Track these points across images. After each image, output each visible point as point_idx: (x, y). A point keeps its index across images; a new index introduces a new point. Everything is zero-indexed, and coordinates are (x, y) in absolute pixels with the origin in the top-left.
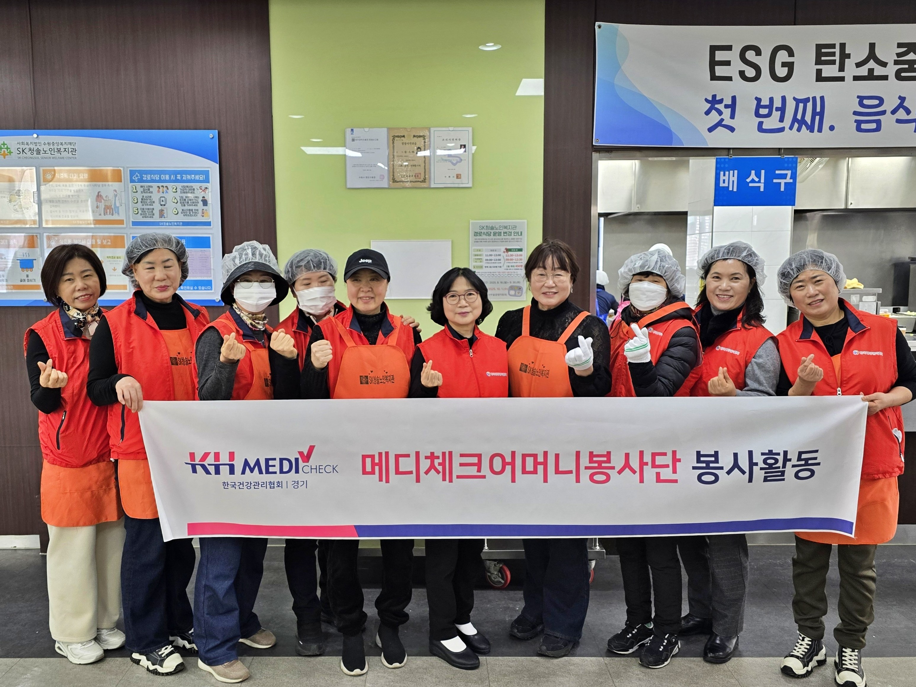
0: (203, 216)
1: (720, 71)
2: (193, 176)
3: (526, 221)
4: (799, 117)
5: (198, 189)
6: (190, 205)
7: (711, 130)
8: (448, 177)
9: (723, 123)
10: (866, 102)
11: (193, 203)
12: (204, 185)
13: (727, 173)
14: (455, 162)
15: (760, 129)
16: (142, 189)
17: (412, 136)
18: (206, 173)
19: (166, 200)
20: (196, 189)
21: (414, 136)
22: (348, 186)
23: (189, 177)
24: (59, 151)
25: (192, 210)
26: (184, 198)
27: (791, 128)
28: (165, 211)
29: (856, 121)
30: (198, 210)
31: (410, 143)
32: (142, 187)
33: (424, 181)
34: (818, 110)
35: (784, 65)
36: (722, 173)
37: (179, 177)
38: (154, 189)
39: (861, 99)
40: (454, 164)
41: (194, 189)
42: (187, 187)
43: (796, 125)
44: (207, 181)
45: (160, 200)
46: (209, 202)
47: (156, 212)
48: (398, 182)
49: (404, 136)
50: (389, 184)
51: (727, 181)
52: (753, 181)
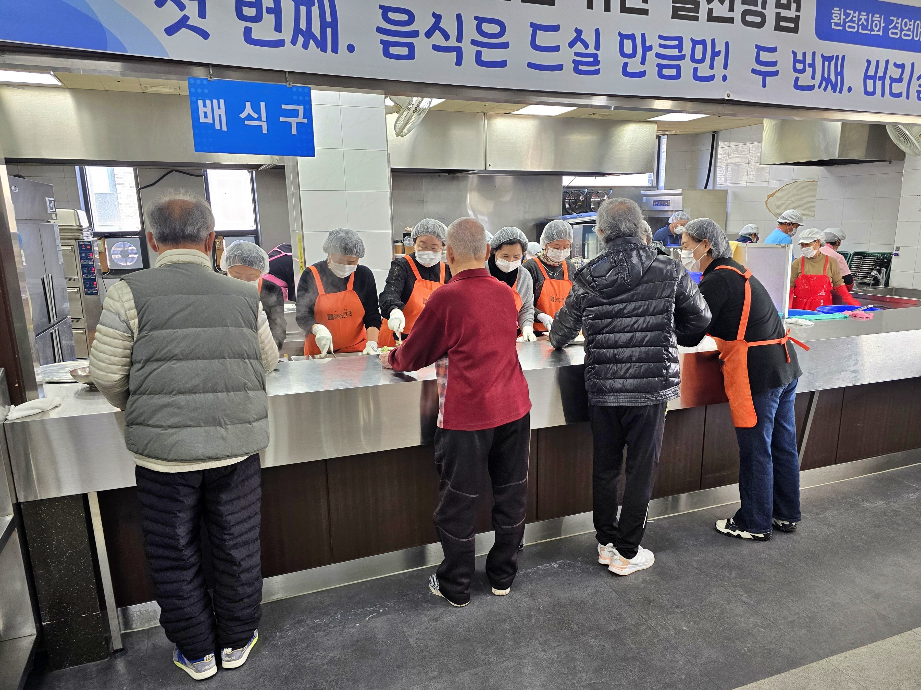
4: (303, 26)
7: (171, 31)
9: (189, 23)
10: (392, 15)
13: (208, 102)
15: (248, 38)
27: (294, 42)
29: (382, 42)
34: (329, 19)
36: (200, 102)
43: (301, 39)
51: (210, 115)
52: (249, 117)
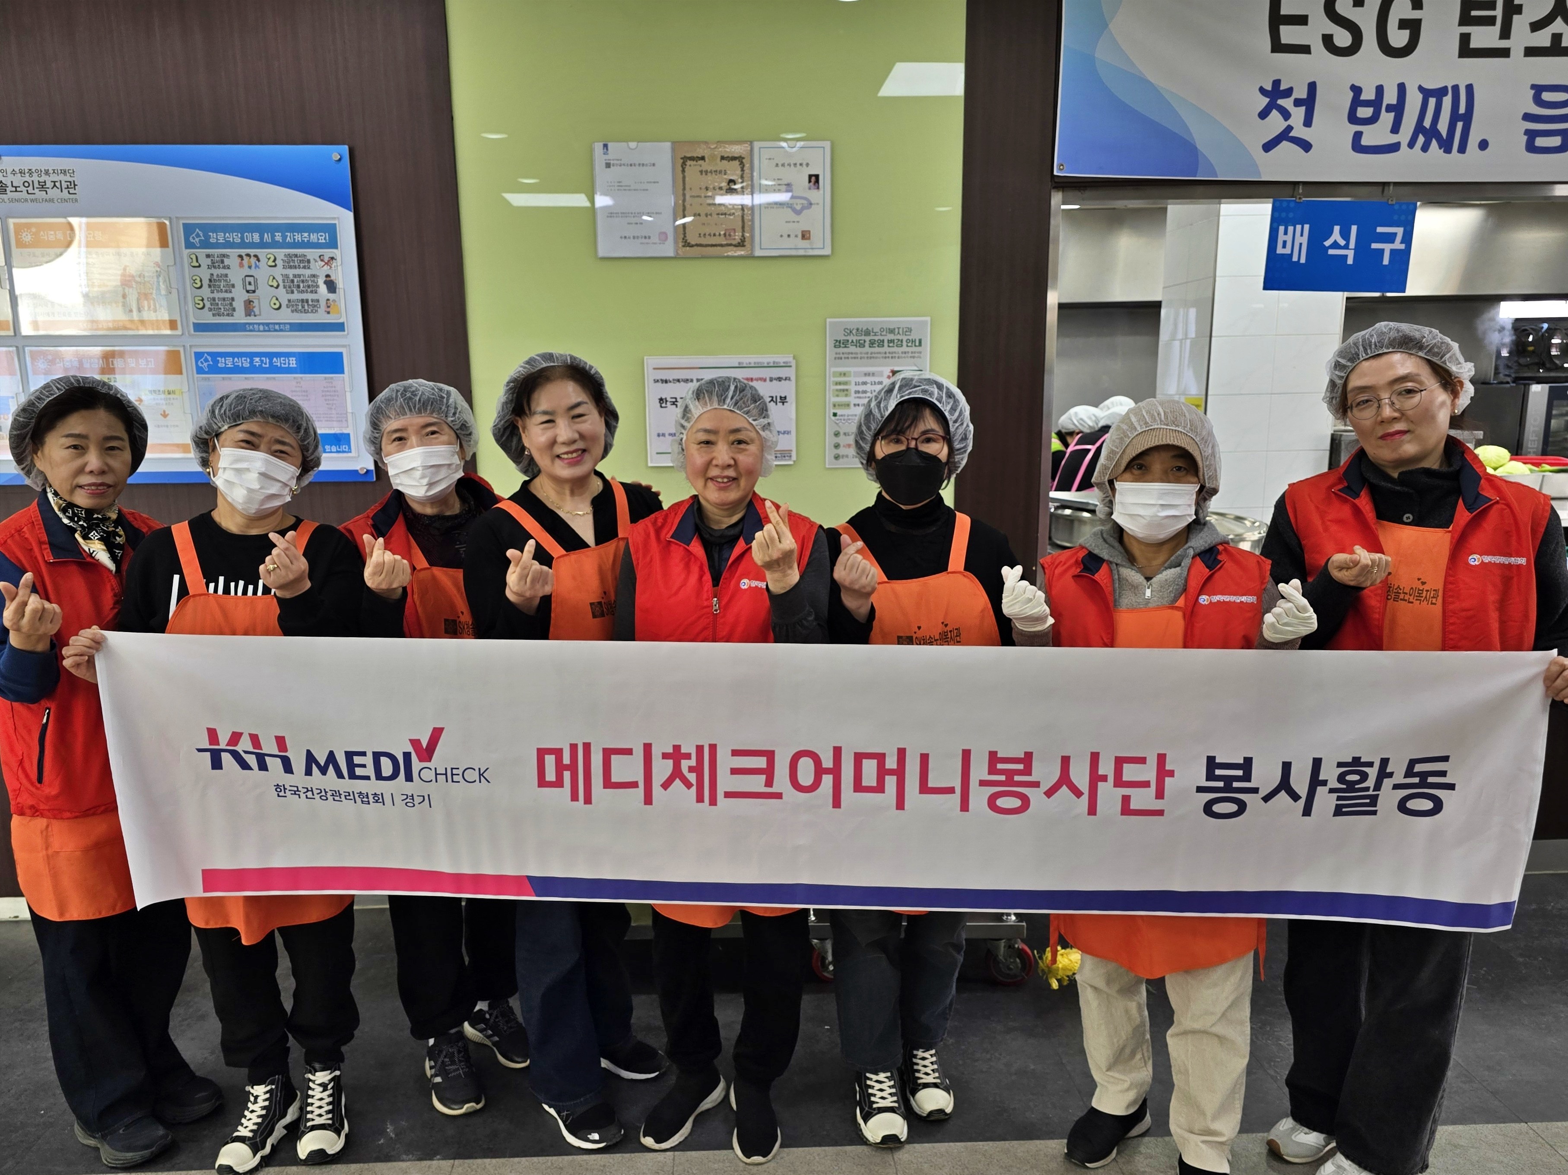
0: (329, 313)
1: (1289, 34)
2: (306, 235)
3: (928, 319)
4: (1427, 123)
5: (316, 261)
6: (302, 292)
7: (1268, 147)
8: (785, 236)
9: (1291, 134)
10: (1547, 96)
11: (309, 287)
12: (328, 253)
13: (1291, 229)
14: (798, 207)
15: (1357, 146)
16: (209, 261)
17: (719, 159)
18: (331, 230)
19: (256, 281)
20: (312, 261)
21: (723, 158)
22: (601, 254)
23: (298, 237)
24: (43, 186)
25: (307, 301)
26: (291, 277)
27: (1411, 145)
28: (256, 303)
29: (1527, 132)
30: (318, 301)
31: (716, 171)
32: (208, 256)
33: (741, 244)
34: (1462, 110)
35: (1404, 24)
36: (1282, 229)
37: (278, 237)
38: (232, 261)
39: (1538, 89)
40: (798, 213)
41: (309, 261)
42: (296, 256)
43: (1421, 139)
44: (333, 243)
45: (244, 281)
46: (340, 285)
47: (239, 305)
48: (692, 246)
49: (703, 158)
50: (676, 251)
51: (1289, 245)
52: (1335, 245)
